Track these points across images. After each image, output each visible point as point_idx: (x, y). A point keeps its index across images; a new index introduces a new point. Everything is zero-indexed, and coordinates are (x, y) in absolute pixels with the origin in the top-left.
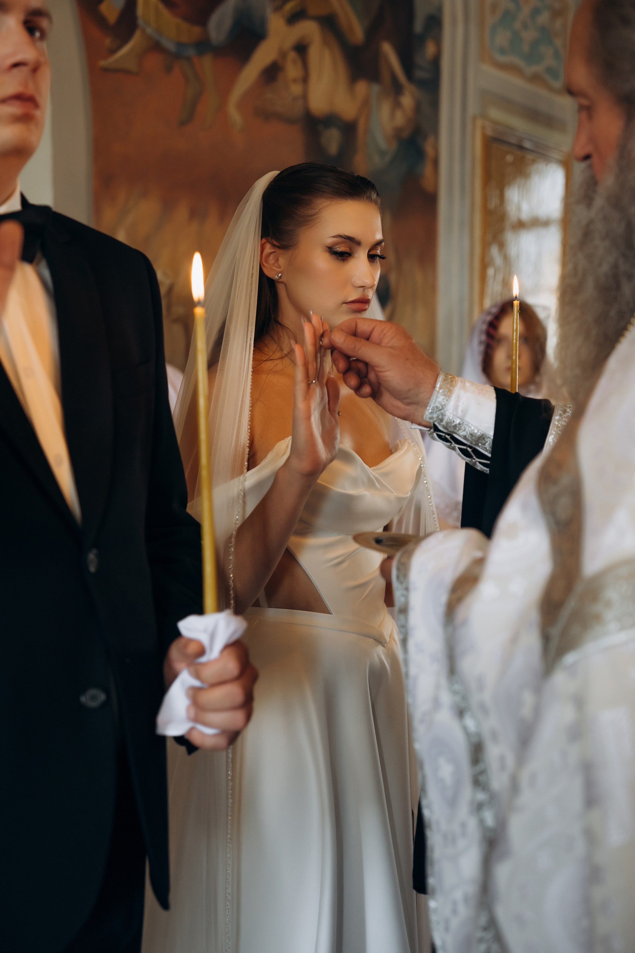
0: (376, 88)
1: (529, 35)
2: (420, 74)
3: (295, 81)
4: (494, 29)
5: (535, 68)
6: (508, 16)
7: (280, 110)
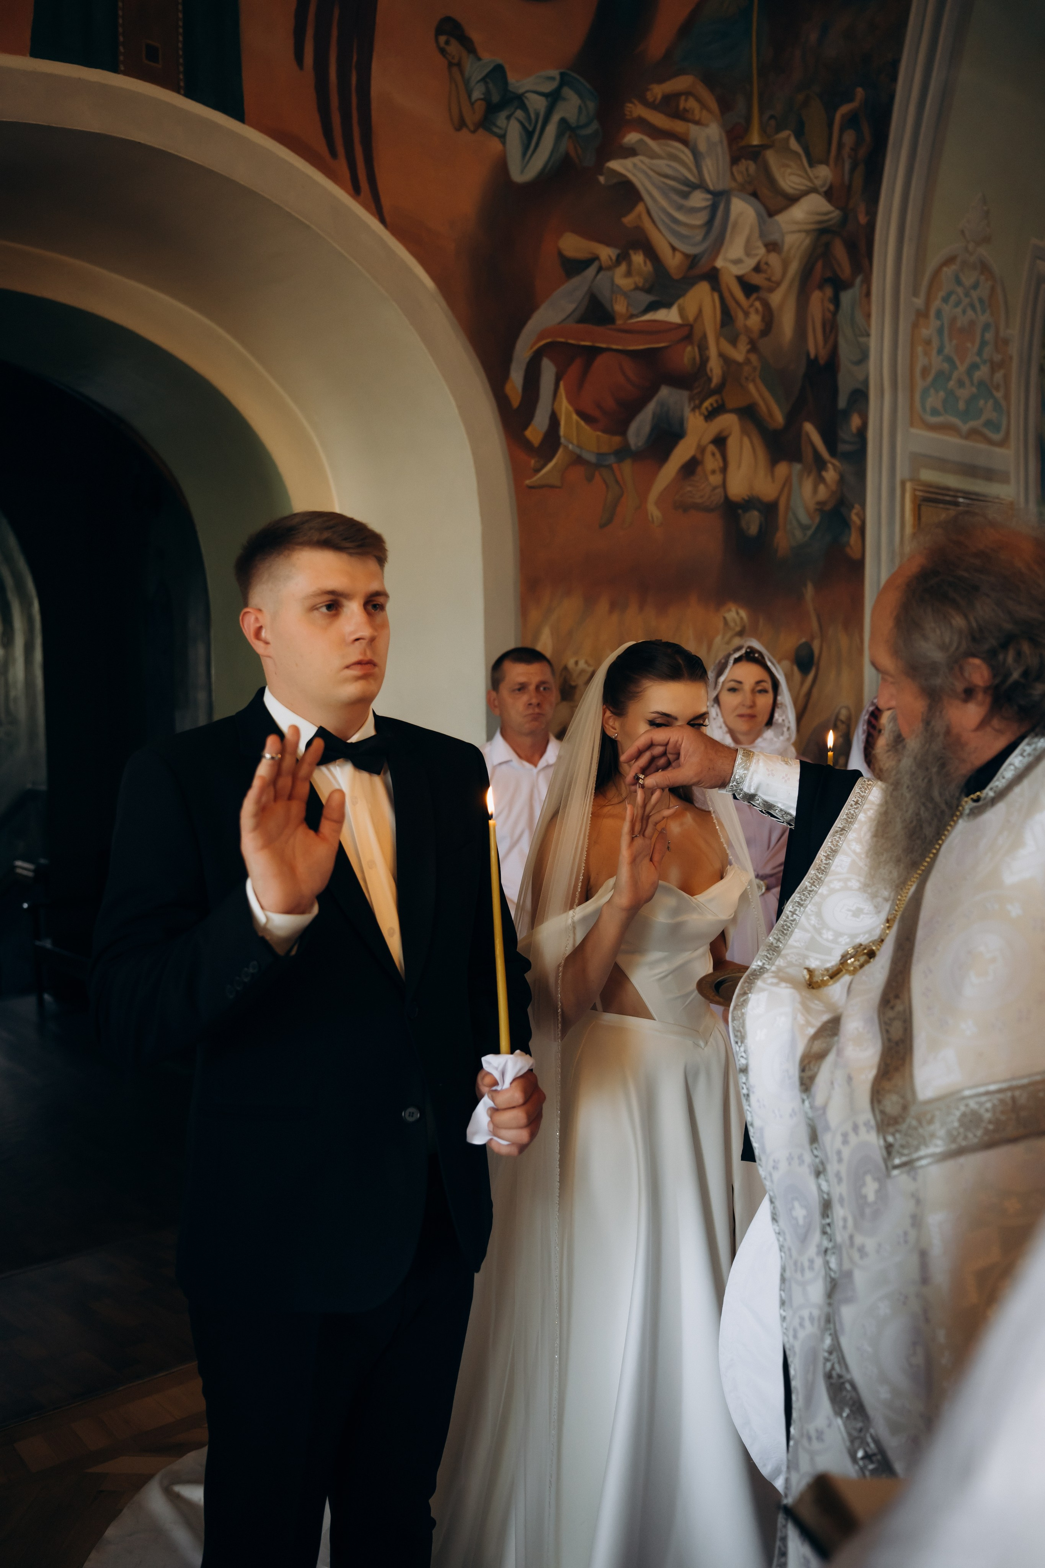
0: (798, 467)
1: (964, 394)
2: (843, 447)
3: (714, 472)
4: (925, 392)
5: (972, 424)
6: (942, 377)
7: (699, 501)
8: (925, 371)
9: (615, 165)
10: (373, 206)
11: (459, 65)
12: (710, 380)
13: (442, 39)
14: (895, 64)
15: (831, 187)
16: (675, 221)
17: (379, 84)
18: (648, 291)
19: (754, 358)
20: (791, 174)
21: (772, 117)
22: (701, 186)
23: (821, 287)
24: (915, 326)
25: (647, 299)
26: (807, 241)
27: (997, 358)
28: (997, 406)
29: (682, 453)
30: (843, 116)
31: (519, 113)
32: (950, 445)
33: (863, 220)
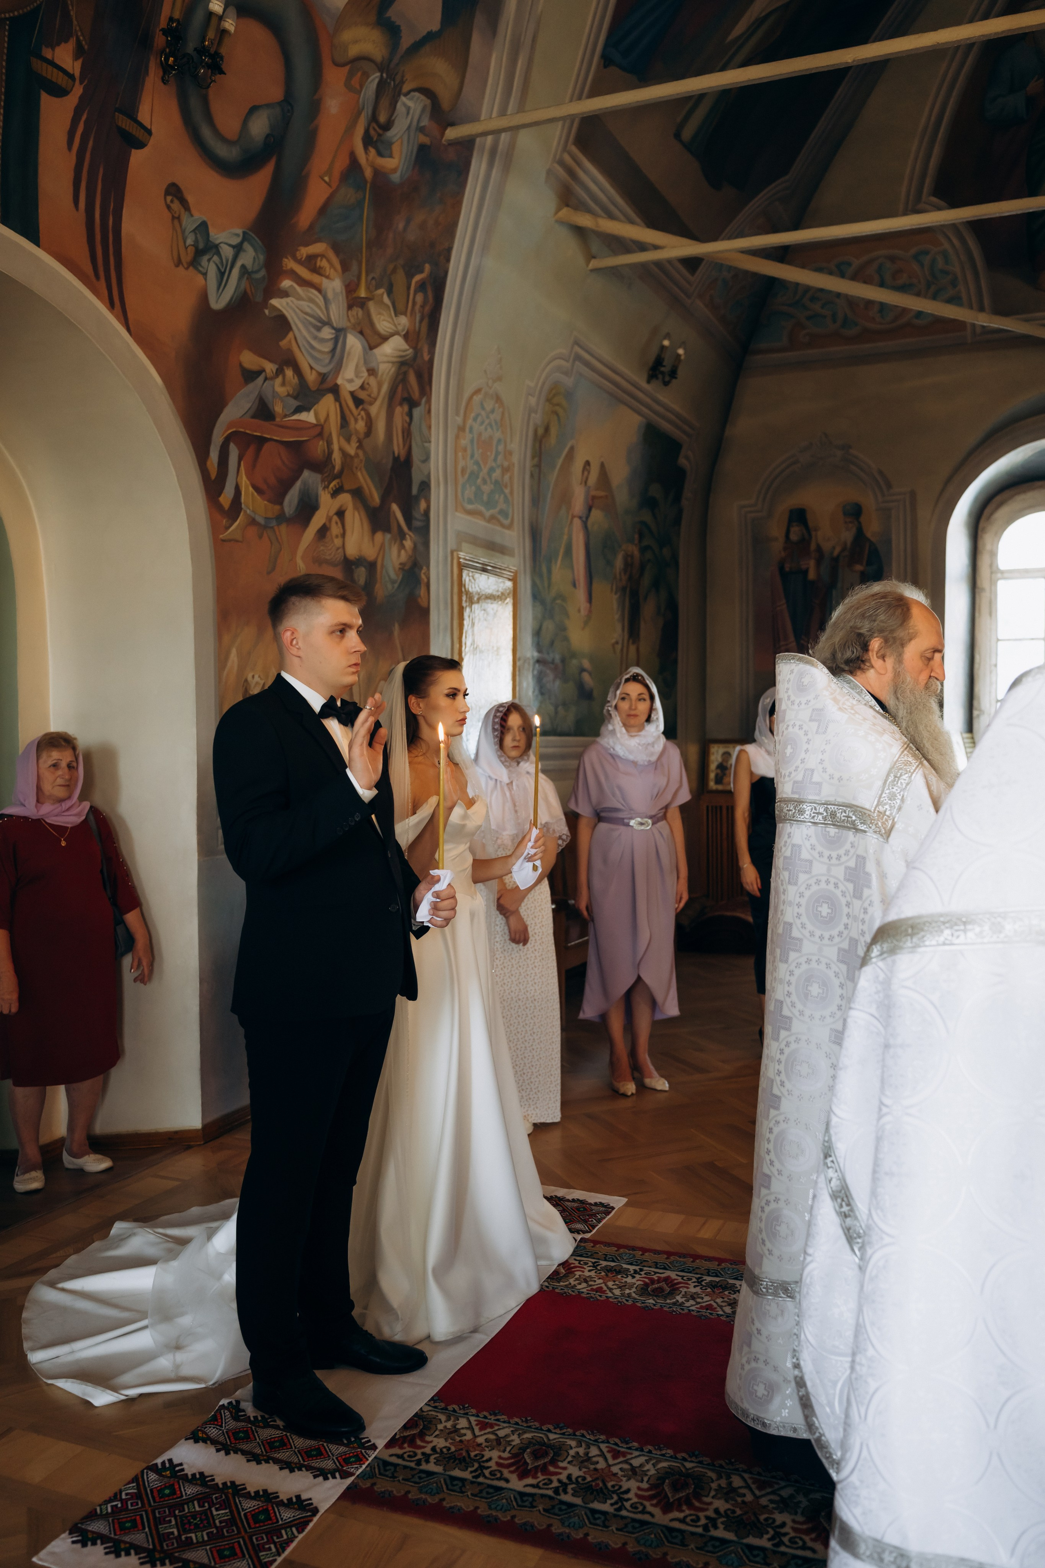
0: (388, 536)
1: (487, 488)
2: (417, 524)
3: (337, 536)
4: (464, 486)
5: (492, 512)
6: (474, 476)
7: (328, 558)
8: (464, 470)
9: (275, 302)
10: (122, 319)
11: (179, 218)
12: (334, 467)
13: (169, 198)
14: (449, 250)
15: (407, 332)
16: (312, 347)
17: (128, 226)
18: (296, 398)
19: (360, 453)
20: (384, 320)
21: (373, 278)
22: (328, 323)
23: (401, 404)
24: (457, 437)
25: (295, 403)
26: (393, 370)
27: (506, 464)
28: (506, 500)
29: (318, 520)
30: (416, 282)
31: (216, 258)
32: (479, 526)
33: (426, 357)
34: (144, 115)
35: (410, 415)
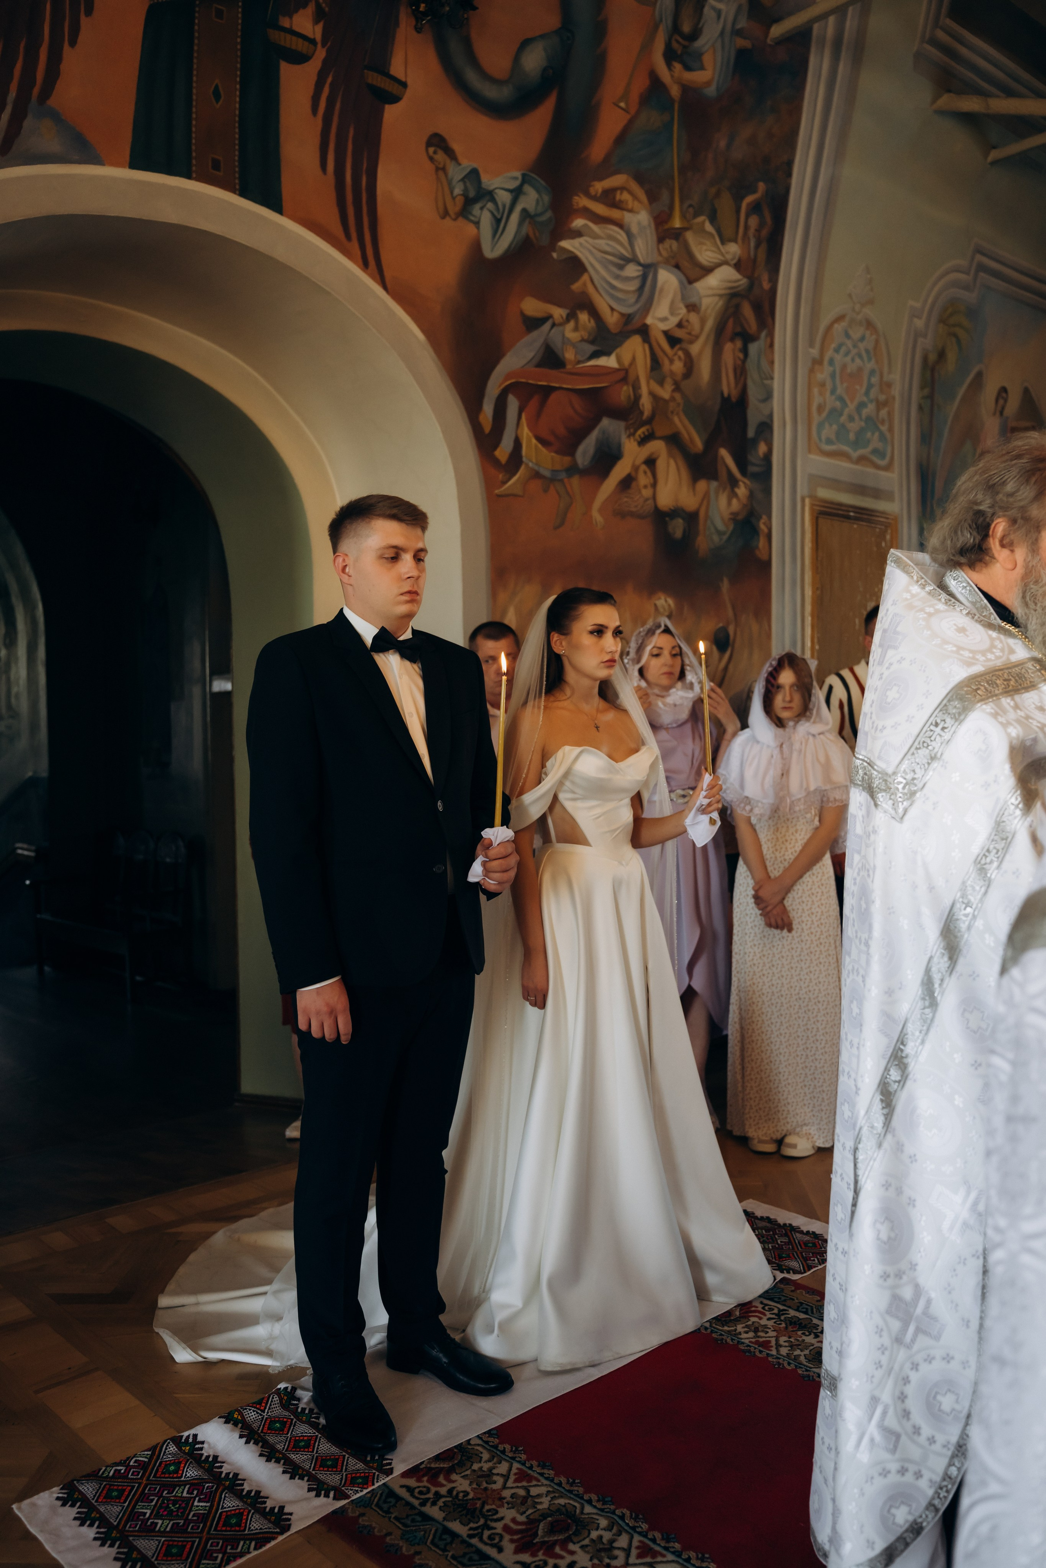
0: (714, 484)
1: (854, 426)
2: (752, 469)
3: (645, 487)
4: (820, 426)
5: (861, 452)
6: (835, 413)
7: (634, 509)
8: (820, 409)
9: (565, 244)
10: (378, 277)
11: (444, 169)
12: (642, 413)
13: (431, 150)
14: (790, 162)
15: (739, 260)
16: (614, 287)
17: (384, 184)
18: (592, 342)
19: (678, 396)
20: (706, 250)
21: (690, 206)
22: (634, 260)
23: (732, 340)
24: (812, 371)
25: (591, 348)
26: (721, 303)
27: (882, 397)
28: (882, 437)
29: (620, 471)
30: (748, 205)
31: (490, 205)
32: (843, 469)
33: (766, 285)
34: (397, 68)
35: (745, 351)
